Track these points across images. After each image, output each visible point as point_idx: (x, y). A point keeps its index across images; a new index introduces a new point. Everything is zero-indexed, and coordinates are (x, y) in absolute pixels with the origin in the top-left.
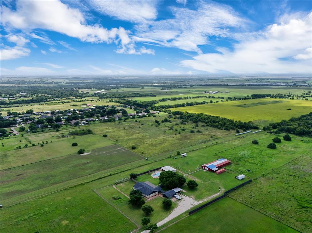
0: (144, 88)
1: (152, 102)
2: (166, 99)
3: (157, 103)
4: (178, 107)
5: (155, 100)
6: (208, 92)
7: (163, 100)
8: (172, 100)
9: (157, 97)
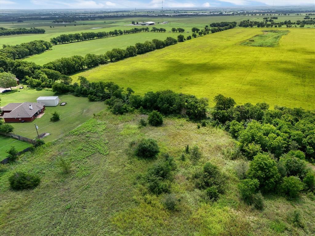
0: (23, 21)
1: (27, 47)
2: (71, 36)
3: (48, 49)
4: (118, 59)
5: (42, 41)
6: (137, 24)
7: (64, 40)
8: (85, 39)
9: (47, 35)
